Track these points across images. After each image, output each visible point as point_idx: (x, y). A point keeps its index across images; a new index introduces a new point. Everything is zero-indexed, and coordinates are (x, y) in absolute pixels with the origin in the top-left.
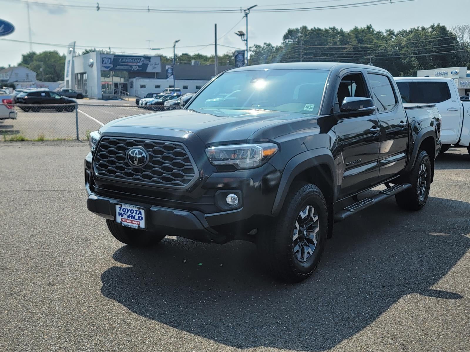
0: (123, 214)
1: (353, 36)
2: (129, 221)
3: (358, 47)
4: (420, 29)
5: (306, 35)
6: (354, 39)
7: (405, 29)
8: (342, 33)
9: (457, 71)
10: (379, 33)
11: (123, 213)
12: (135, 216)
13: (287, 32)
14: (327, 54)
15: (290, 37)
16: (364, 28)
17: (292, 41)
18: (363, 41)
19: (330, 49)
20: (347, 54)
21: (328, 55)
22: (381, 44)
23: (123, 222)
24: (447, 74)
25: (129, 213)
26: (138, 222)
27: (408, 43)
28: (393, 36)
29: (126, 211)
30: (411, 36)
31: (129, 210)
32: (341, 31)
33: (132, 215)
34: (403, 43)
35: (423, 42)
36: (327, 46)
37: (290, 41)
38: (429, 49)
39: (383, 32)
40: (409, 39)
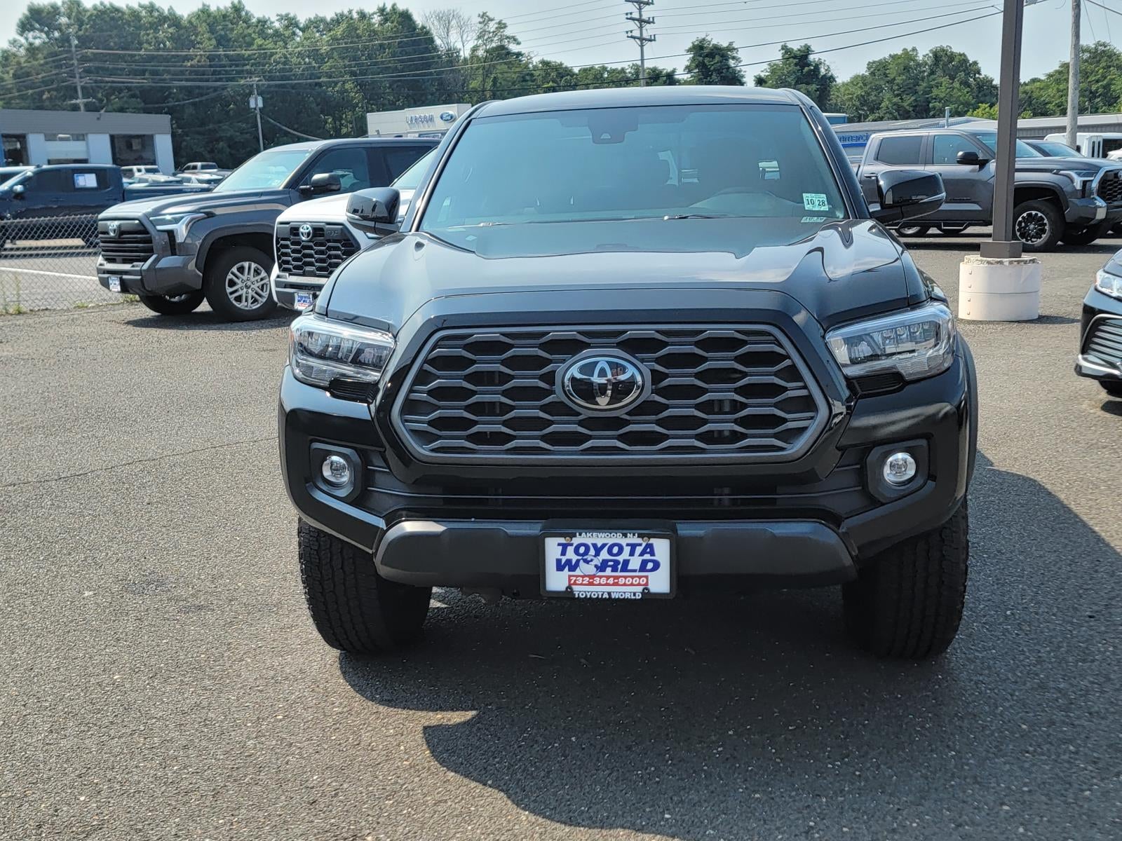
0: (578, 561)
1: (203, 28)
2: (603, 581)
3: (219, 55)
4: (355, 16)
5: (80, 23)
6: (206, 35)
7: (321, 15)
8: (174, 20)
9: (451, 112)
10: (263, 22)
11: (574, 558)
12: (626, 562)
13: (27, 12)
14: (143, 72)
15: (37, 26)
16: (225, 8)
17: (44, 36)
18: (229, 40)
19: (151, 58)
20: (197, 73)
21: (147, 75)
22: (274, 49)
23: (575, 588)
24: (431, 119)
25: (604, 555)
26: (640, 577)
27: (334, 49)
28: (298, 31)
29: (592, 552)
30: (339, 31)
31: (604, 546)
32: (170, 14)
33: (617, 562)
34: (324, 49)
35: (366, 48)
36: (142, 52)
37: (37, 38)
38: (382, 62)
39: (272, 20)
40: (334, 39)
